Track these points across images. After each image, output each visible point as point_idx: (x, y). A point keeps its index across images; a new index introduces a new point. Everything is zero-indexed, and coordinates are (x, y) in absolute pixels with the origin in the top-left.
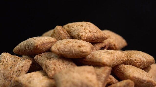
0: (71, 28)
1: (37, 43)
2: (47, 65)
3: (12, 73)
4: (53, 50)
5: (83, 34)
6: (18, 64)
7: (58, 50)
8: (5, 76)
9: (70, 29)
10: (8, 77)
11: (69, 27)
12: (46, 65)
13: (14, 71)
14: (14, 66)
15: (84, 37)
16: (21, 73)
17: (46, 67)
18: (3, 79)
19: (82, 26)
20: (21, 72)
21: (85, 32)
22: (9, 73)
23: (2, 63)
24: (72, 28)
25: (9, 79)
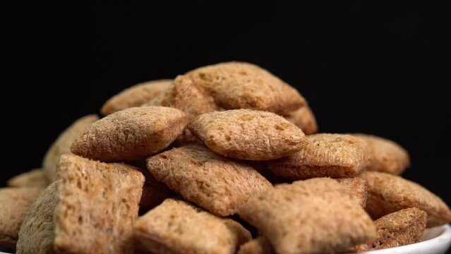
0: (215, 80)
1: (159, 123)
2: (202, 182)
3: (110, 210)
4: (216, 140)
5: (259, 94)
6: (117, 184)
7: (228, 139)
8: (95, 220)
9: (212, 83)
10: (103, 221)
11: (207, 76)
12: (197, 182)
13: (114, 204)
14: (109, 190)
15: (265, 101)
16: (131, 208)
17: (201, 188)
18: (92, 227)
19: (244, 74)
20: (129, 203)
21: (260, 89)
22: (104, 209)
23: (76, 182)
24: (219, 81)
25: (107, 225)
